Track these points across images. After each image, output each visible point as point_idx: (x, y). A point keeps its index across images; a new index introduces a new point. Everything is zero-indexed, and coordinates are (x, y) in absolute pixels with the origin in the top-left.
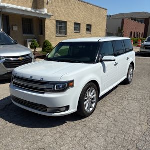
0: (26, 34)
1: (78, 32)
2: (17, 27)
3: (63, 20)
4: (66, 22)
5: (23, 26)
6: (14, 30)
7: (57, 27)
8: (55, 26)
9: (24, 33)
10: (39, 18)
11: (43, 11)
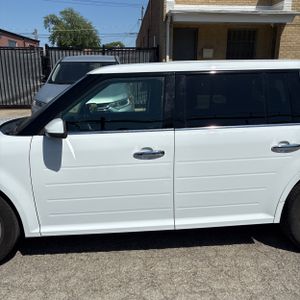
2: (211, 51)
6: (204, 57)
10: (269, 24)
11: (279, 5)
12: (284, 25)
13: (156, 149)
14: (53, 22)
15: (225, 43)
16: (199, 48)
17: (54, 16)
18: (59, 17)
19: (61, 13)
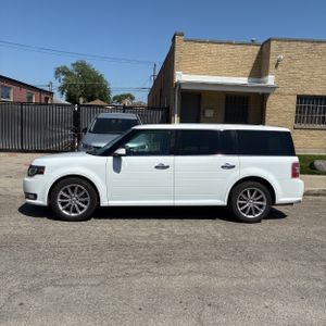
2: (212, 111)
6: (206, 115)
8: (292, 107)
11: (265, 79)
12: (268, 94)
14: (64, 73)
15: (224, 104)
16: (202, 109)
17: (65, 67)
18: (70, 68)
19: (73, 65)
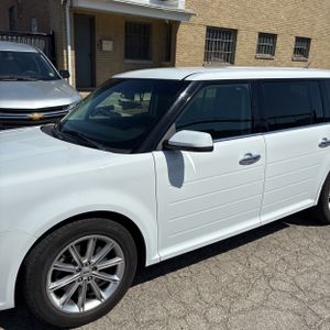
0: (132, 58)
1: (268, 56)
2: (111, 43)
3: (225, 26)
4: (235, 31)
5: (126, 41)
6: (104, 49)
7: (208, 42)
8: (202, 41)
9: (127, 57)
10: (164, 20)
13: (255, 154)
